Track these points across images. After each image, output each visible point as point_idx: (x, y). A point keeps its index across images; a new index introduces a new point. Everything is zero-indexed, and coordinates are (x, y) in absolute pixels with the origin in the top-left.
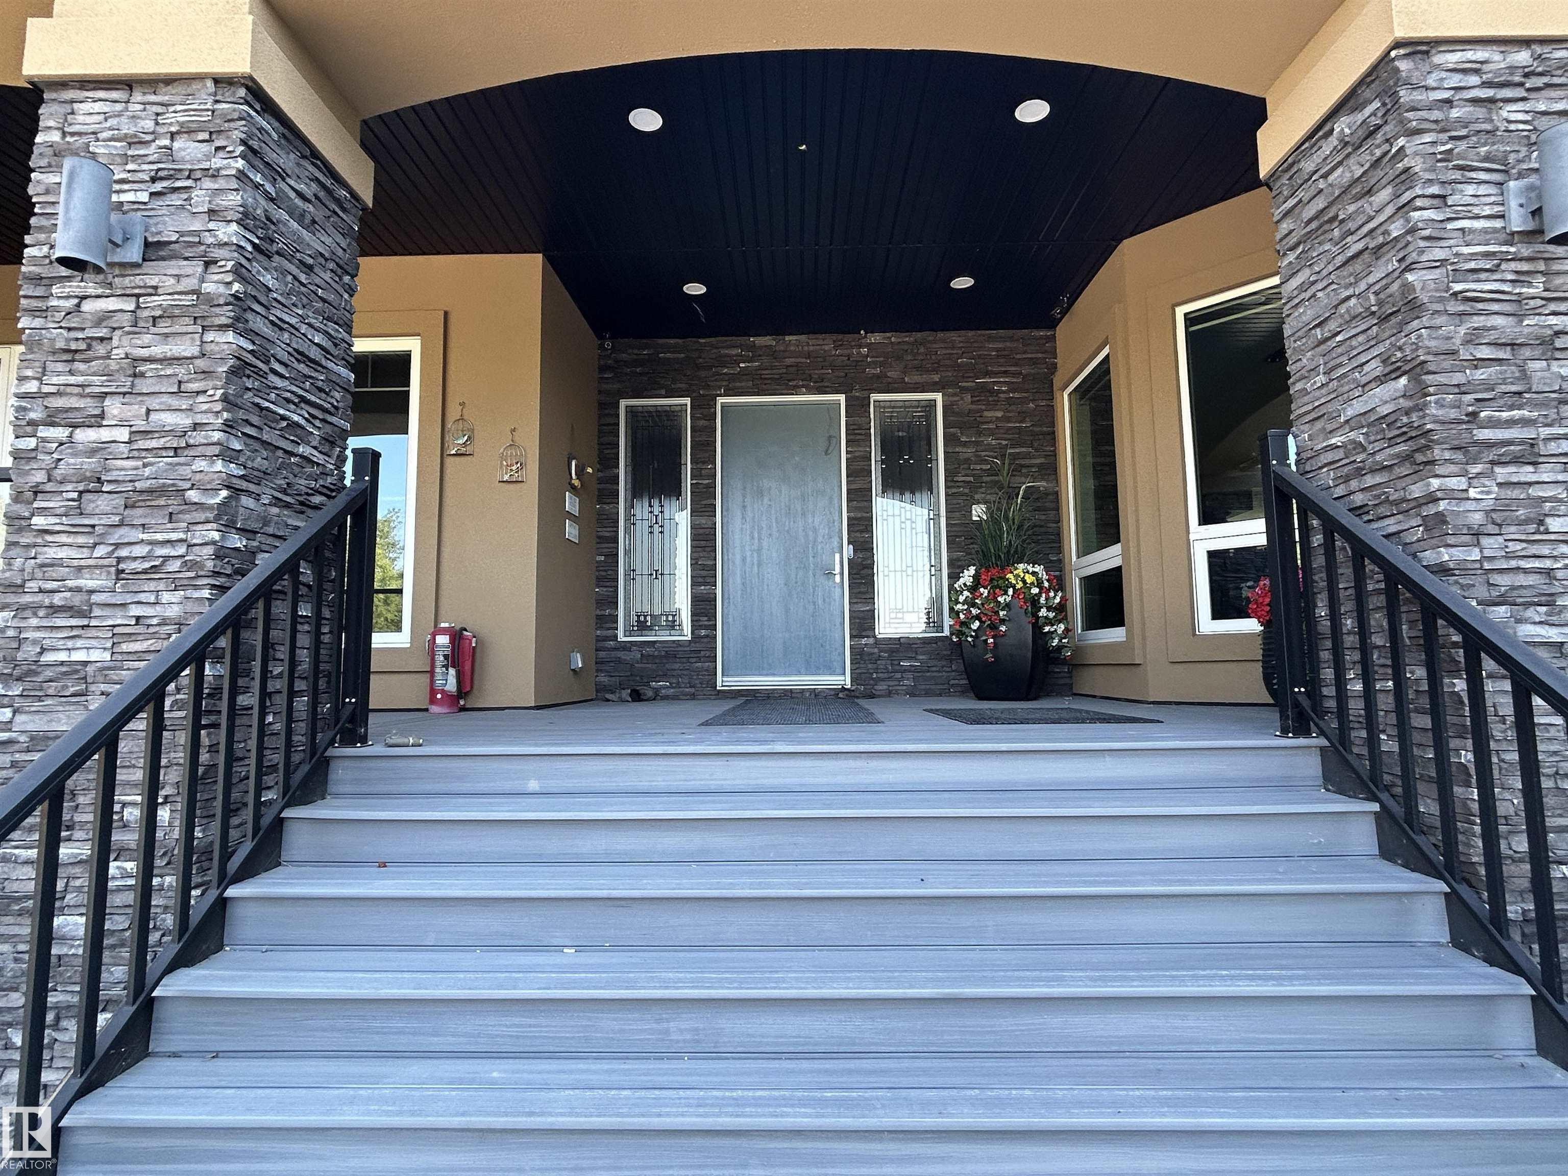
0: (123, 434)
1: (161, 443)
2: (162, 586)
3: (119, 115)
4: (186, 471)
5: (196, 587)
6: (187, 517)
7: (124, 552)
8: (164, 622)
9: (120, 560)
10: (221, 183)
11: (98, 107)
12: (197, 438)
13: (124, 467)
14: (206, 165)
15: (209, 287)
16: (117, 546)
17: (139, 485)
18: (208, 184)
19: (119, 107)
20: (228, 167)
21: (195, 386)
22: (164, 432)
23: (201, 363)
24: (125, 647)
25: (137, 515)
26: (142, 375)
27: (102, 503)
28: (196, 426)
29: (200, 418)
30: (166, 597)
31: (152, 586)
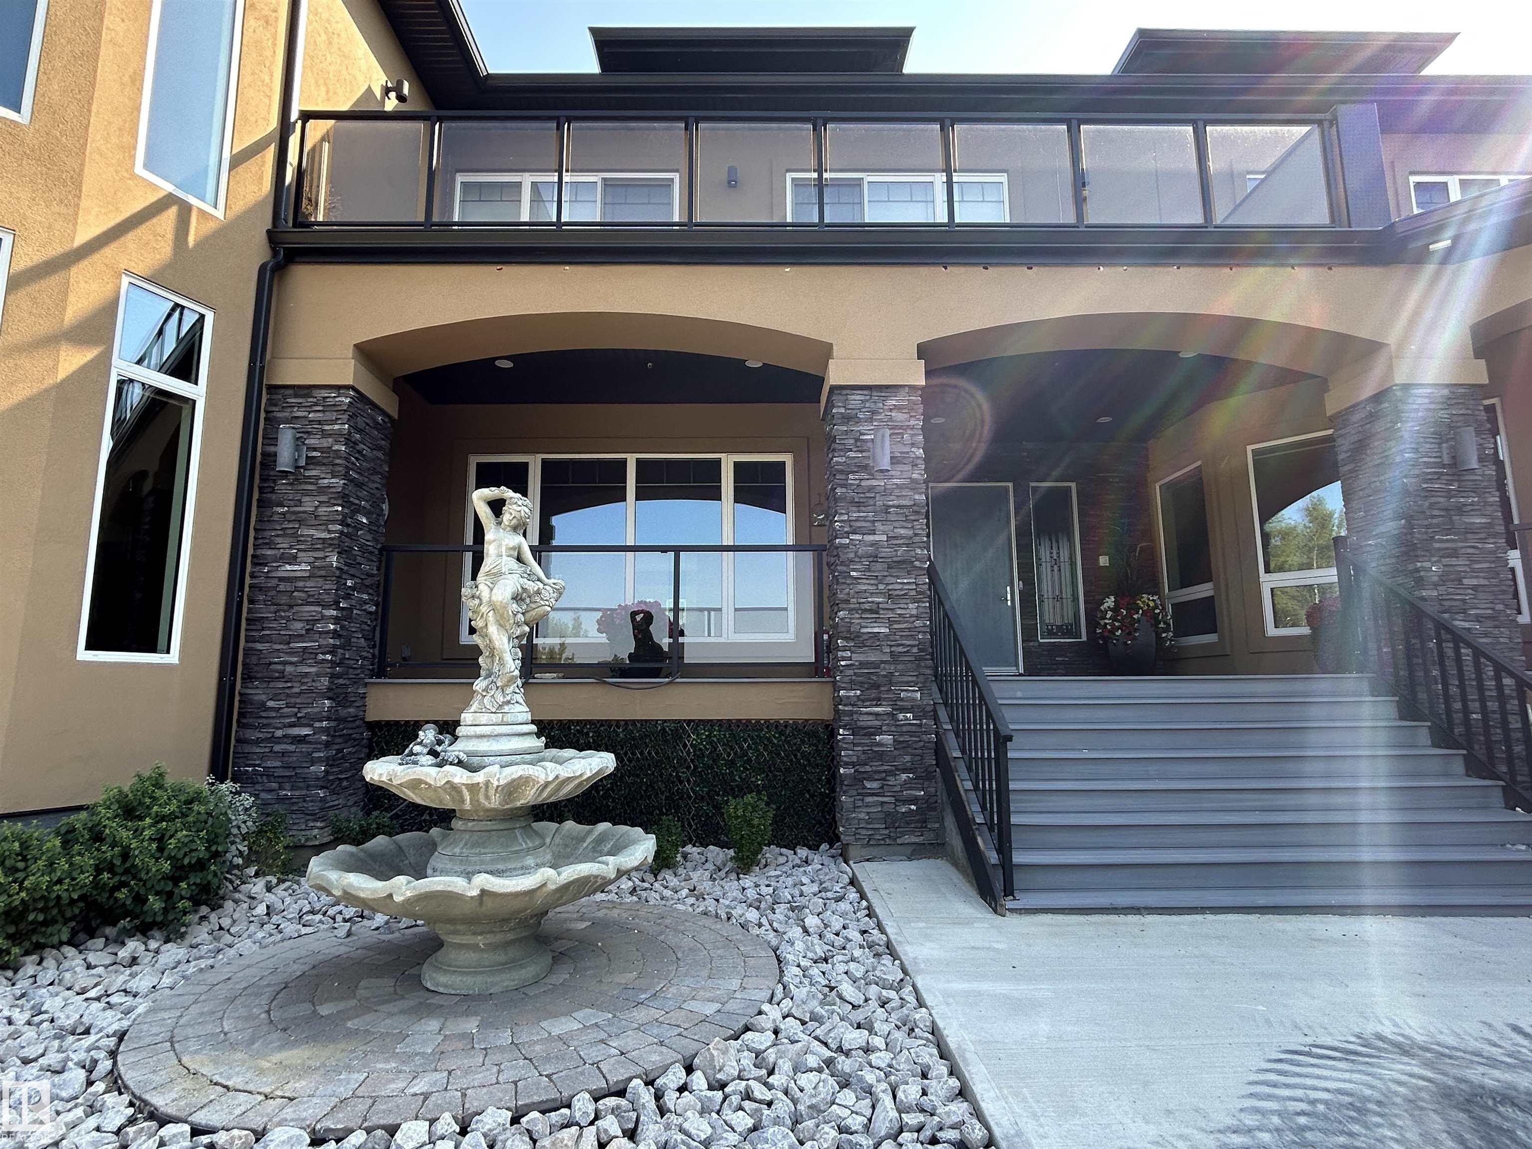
0: (884, 538)
1: (901, 542)
2: (908, 601)
3: (867, 401)
4: (913, 553)
5: (924, 602)
6: (915, 572)
7: (890, 587)
8: (911, 616)
9: (889, 590)
10: (915, 432)
11: (858, 397)
12: (917, 539)
13: (885, 552)
14: (907, 423)
15: (915, 476)
16: (887, 584)
17: (895, 559)
18: (909, 432)
19: (868, 397)
20: (918, 424)
21: (912, 518)
22: (901, 537)
23: (915, 508)
24: (896, 626)
25: (894, 572)
26: (889, 513)
27: (879, 566)
28: (916, 535)
29: (917, 531)
30: (911, 606)
31: (904, 601)
